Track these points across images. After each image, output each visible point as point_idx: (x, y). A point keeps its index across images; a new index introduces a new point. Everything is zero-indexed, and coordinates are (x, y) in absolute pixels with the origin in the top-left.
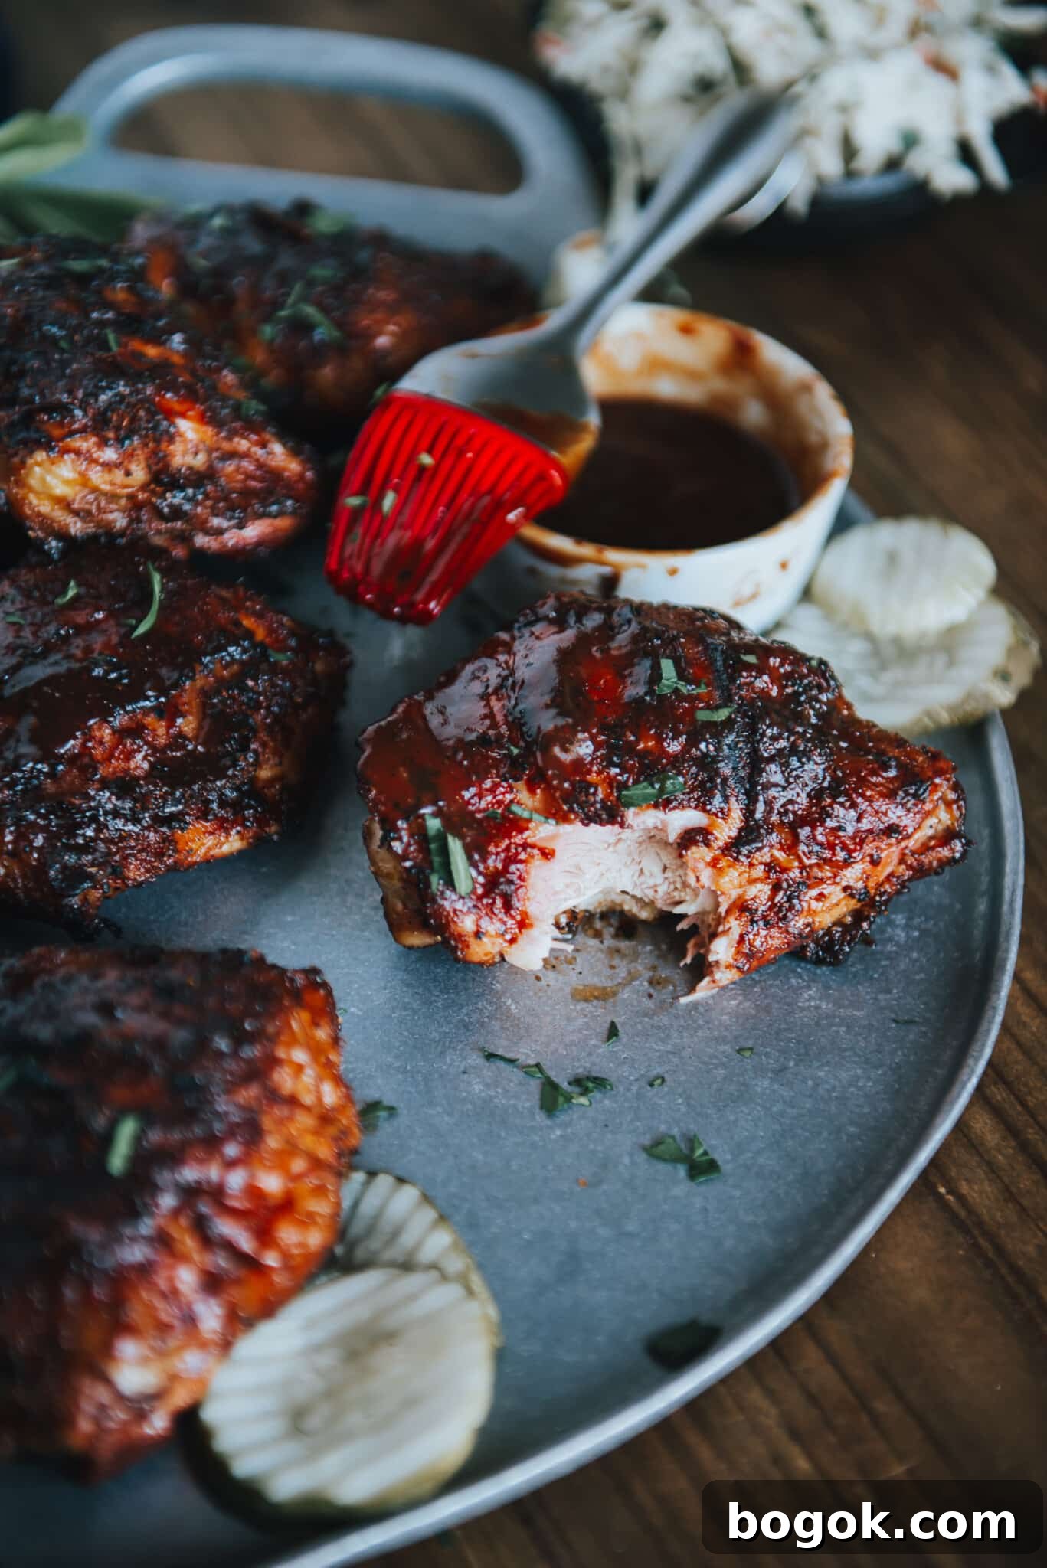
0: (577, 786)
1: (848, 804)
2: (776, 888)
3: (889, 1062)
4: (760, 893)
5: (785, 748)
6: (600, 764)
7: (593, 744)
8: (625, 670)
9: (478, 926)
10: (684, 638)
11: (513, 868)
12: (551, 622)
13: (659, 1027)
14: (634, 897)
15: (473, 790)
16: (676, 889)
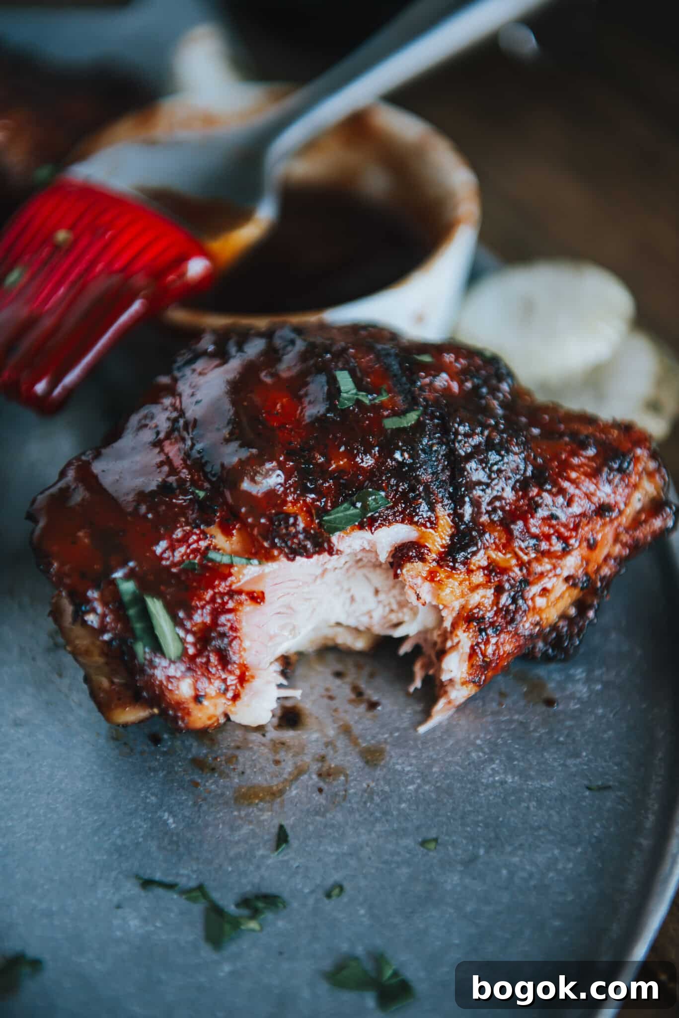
0: (275, 518)
1: (554, 490)
2: (499, 590)
3: (587, 837)
4: (484, 597)
5: (480, 443)
6: (294, 493)
7: (283, 472)
8: (300, 390)
9: (196, 689)
10: (353, 349)
11: (223, 619)
12: (212, 356)
13: (333, 826)
14: (348, 627)
15: (163, 544)
16: (392, 611)
